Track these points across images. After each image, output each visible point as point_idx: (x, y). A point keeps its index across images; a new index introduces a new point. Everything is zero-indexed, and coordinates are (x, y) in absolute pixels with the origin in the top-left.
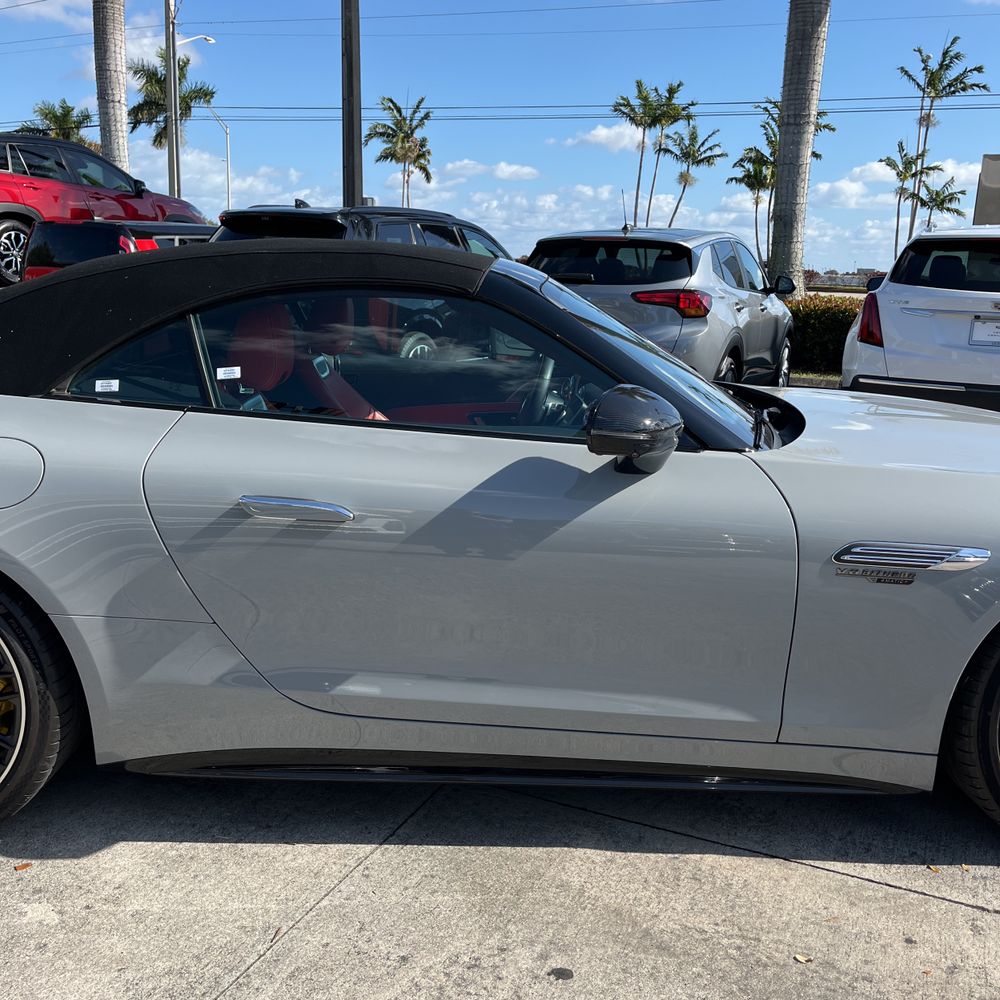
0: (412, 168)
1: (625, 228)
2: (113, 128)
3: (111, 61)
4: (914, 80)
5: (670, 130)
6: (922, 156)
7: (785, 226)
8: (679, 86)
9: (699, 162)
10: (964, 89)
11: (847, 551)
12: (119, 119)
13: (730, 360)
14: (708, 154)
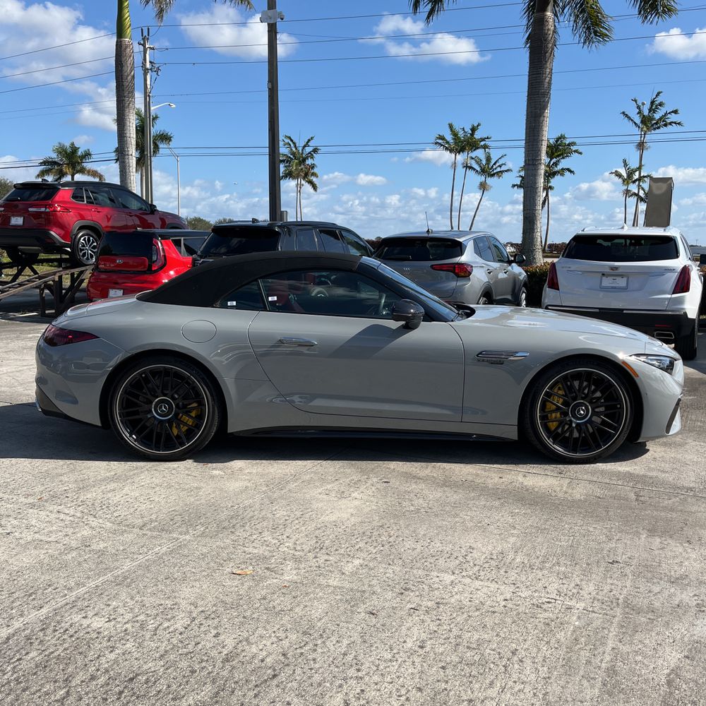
0: (303, 182)
1: (428, 231)
2: (128, 171)
3: (127, 132)
4: (632, 120)
5: (474, 154)
6: (639, 169)
8: (478, 126)
9: (493, 175)
10: (665, 125)
11: (481, 353)
12: (131, 165)
13: (485, 299)
14: (499, 169)
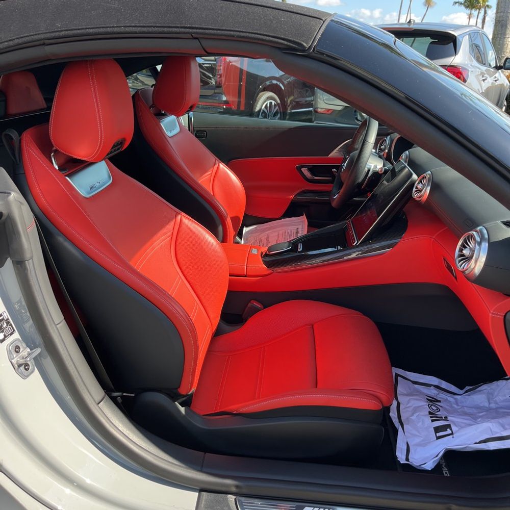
1: (409, 22)
7: (502, 26)
